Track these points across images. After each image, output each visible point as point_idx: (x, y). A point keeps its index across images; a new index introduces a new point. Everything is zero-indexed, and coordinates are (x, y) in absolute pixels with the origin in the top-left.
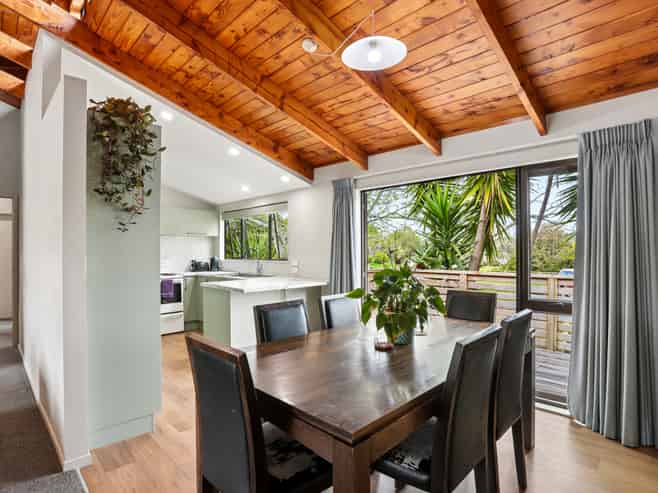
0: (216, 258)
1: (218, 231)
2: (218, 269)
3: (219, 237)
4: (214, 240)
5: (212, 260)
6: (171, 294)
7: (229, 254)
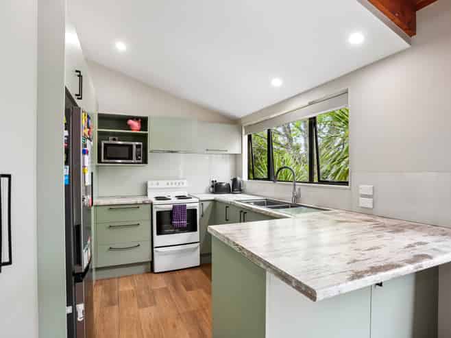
0: (239, 179)
1: (240, 147)
2: (241, 191)
3: (241, 155)
4: (237, 157)
5: (235, 180)
6: (185, 223)
7: (252, 174)
